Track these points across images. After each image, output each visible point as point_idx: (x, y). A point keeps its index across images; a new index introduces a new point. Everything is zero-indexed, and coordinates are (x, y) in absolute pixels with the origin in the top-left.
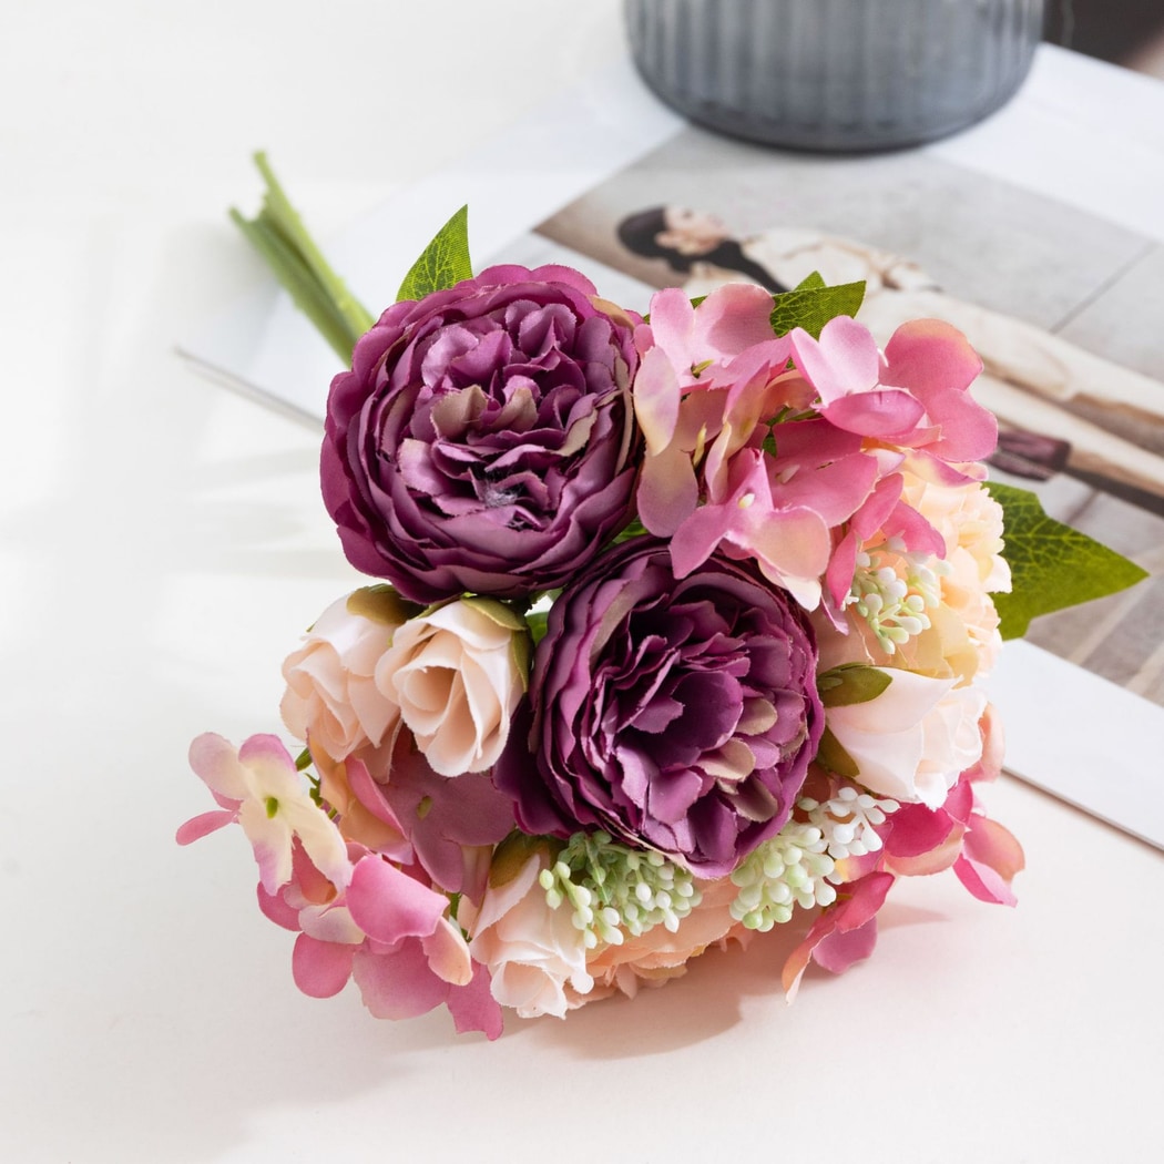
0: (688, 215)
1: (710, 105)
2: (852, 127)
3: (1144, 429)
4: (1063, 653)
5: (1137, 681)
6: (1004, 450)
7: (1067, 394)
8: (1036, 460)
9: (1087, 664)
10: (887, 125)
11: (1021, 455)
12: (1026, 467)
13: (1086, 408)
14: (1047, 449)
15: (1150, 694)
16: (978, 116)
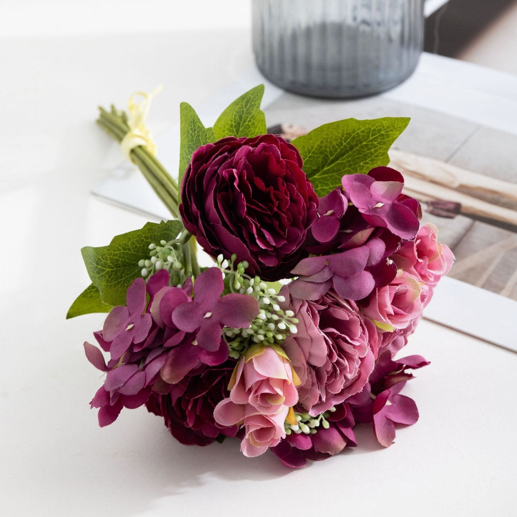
0: (291, 127)
1: (293, 83)
2: (353, 87)
3: (489, 196)
4: (473, 283)
5: (504, 292)
6: (435, 208)
7: (456, 185)
8: (448, 210)
9: (483, 287)
10: (367, 86)
11: (442, 209)
12: (445, 213)
13: (463, 189)
14: (452, 206)
15: (510, 296)
16: (401, 81)
